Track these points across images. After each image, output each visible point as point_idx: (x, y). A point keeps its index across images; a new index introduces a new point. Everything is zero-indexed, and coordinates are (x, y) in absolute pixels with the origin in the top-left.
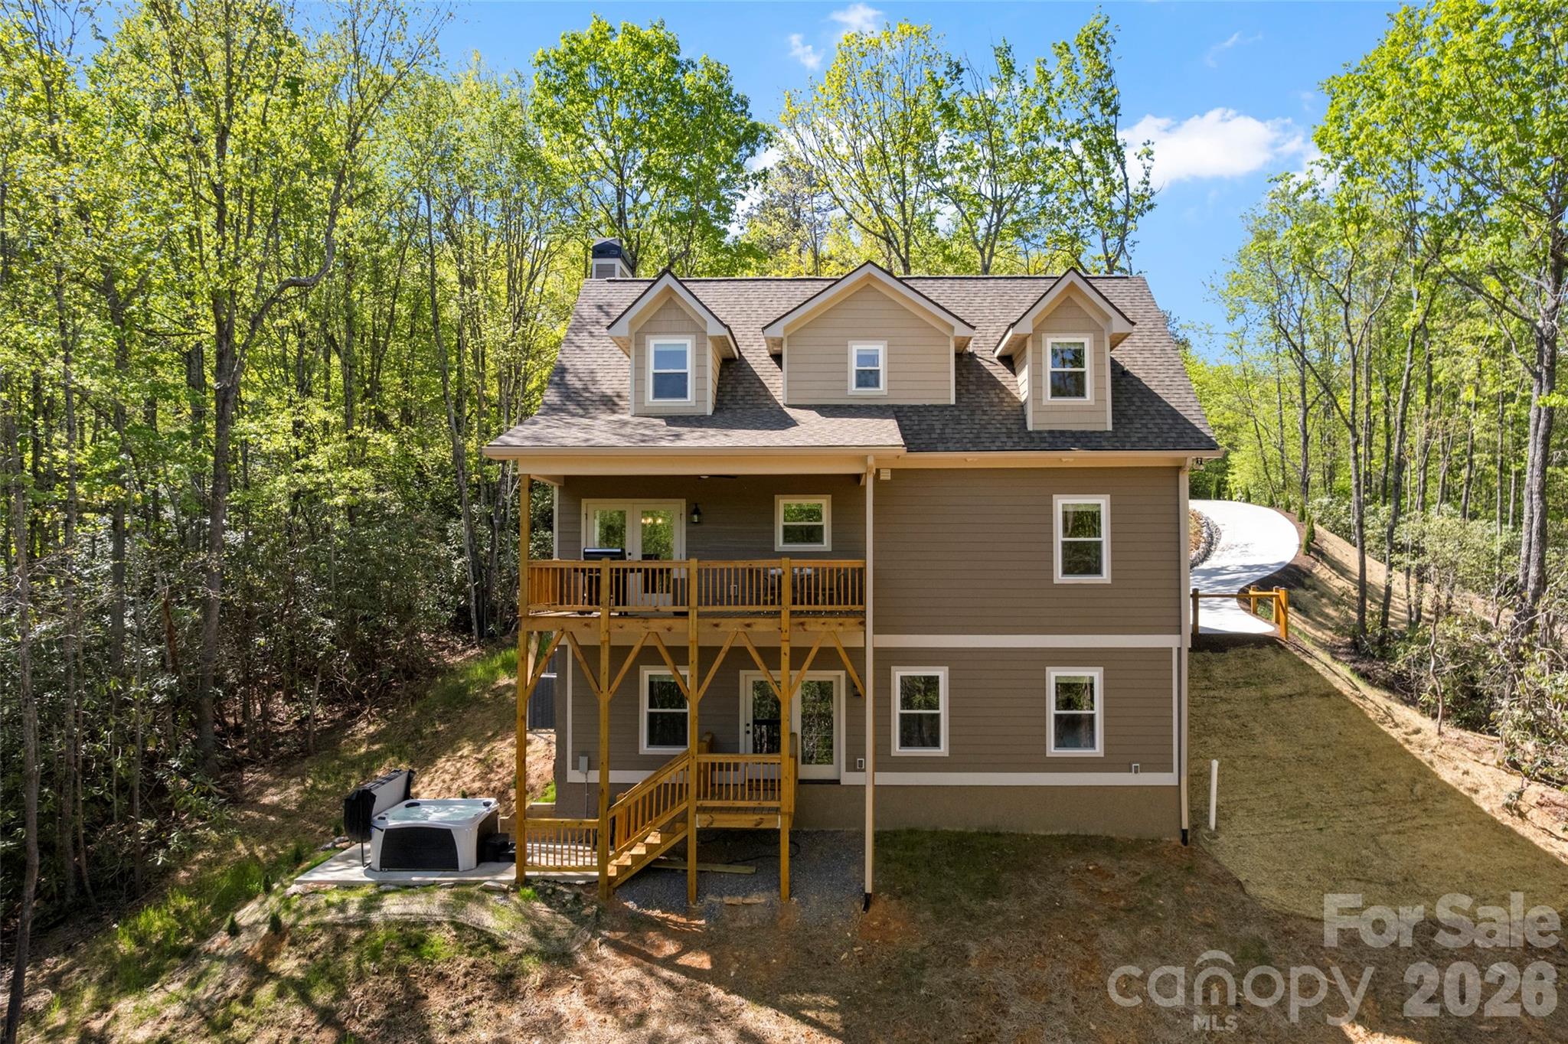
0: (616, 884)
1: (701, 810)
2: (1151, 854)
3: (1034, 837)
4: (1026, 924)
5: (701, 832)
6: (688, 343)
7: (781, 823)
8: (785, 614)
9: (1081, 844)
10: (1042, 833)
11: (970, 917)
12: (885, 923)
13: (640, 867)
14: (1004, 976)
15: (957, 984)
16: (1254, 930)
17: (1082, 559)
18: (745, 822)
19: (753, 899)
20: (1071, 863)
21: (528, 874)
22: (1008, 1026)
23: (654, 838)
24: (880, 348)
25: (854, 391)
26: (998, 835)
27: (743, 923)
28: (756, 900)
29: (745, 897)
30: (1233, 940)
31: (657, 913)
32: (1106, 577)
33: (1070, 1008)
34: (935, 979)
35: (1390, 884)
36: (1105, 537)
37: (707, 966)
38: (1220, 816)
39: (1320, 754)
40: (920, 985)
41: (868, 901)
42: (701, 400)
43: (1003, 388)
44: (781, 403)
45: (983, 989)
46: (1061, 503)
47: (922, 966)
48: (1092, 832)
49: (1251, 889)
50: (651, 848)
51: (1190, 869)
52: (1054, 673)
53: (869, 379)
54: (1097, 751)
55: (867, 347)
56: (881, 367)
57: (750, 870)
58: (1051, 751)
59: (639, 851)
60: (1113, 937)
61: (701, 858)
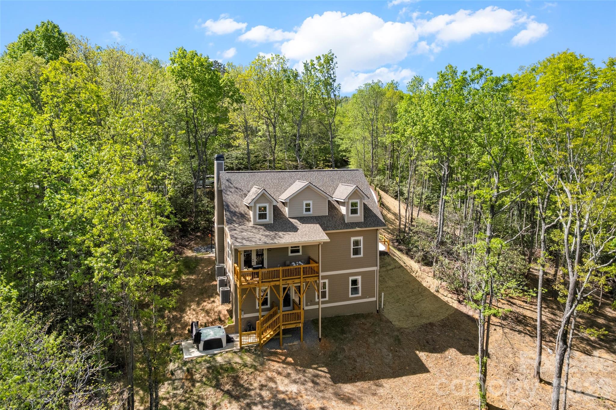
0: (263, 345)
1: (283, 325)
2: (372, 317)
3: (347, 316)
4: (353, 339)
5: (283, 330)
6: (267, 205)
7: (301, 325)
8: (302, 278)
9: (357, 316)
11: (342, 340)
12: (325, 344)
13: (268, 340)
14: (353, 353)
15: (345, 357)
16: (396, 333)
17: (356, 252)
18: (293, 326)
19: (295, 343)
20: (357, 322)
21: (242, 346)
22: (358, 364)
23: (272, 333)
24: (311, 202)
25: (305, 213)
26: (339, 317)
27: (294, 350)
29: (293, 343)
30: (393, 336)
31: (274, 350)
32: (362, 255)
33: (368, 358)
34: (340, 357)
35: (418, 316)
36: (362, 246)
37: (293, 362)
38: (384, 305)
39: (401, 284)
40: (338, 358)
41: (320, 339)
42: (270, 220)
43: (337, 209)
44: (287, 217)
45: (350, 357)
46: (353, 239)
47: (336, 354)
48: (358, 313)
49: (393, 323)
50: (271, 335)
51: (381, 320)
52: (351, 278)
53: (308, 210)
54: (360, 295)
55: (308, 202)
56: (311, 207)
57: (291, 336)
58: (350, 296)
59: (269, 336)
60: (371, 340)
61: (283, 335)
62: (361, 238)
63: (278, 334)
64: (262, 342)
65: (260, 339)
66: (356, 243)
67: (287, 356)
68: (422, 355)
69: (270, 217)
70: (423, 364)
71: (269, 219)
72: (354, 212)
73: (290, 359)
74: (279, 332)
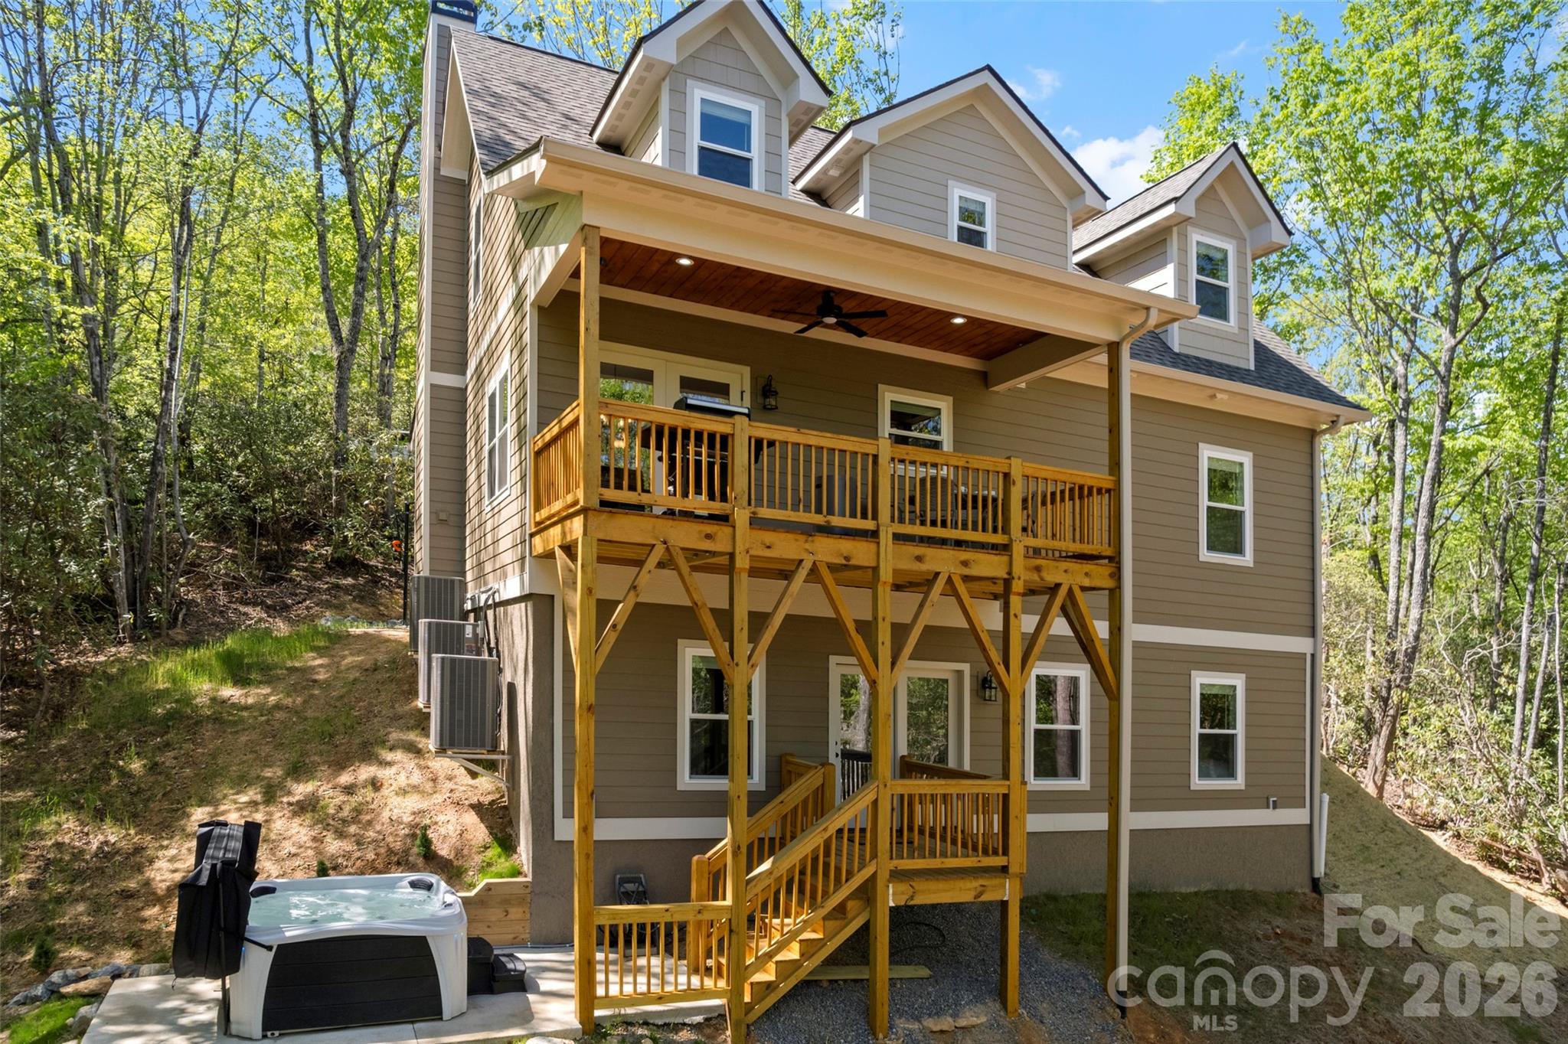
0: (752, 1017)
1: (897, 875)
2: (1305, 909)
5: (895, 911)
7: (1009, 891)
8: (1018, 550)
9: (1236, 902)
10: (1183, 890)
13: (792, 982)
17: (1220, 531)
19: (969, 1018)
20: (1254, 927)
21: (598, 1013)
23: (815, 932)
28: (975, 1021)
29: (955, 1016)
32: (1247, 558)
36: (1247, 508)
46: (1209, 454)
48: (1231, 887)
50: (807, 949)
52: (1199, 681)
54: (1239, 782)
57: (924, 972)
58: (1197, 782)
59: (793, 953)
61: (898, 955)
62: (1244, 460)
63: (858, 948)
64: (747, 998)
65: (738, 973)
66: (1224, 482)
72: (1212, 301)
74: (866, 929)
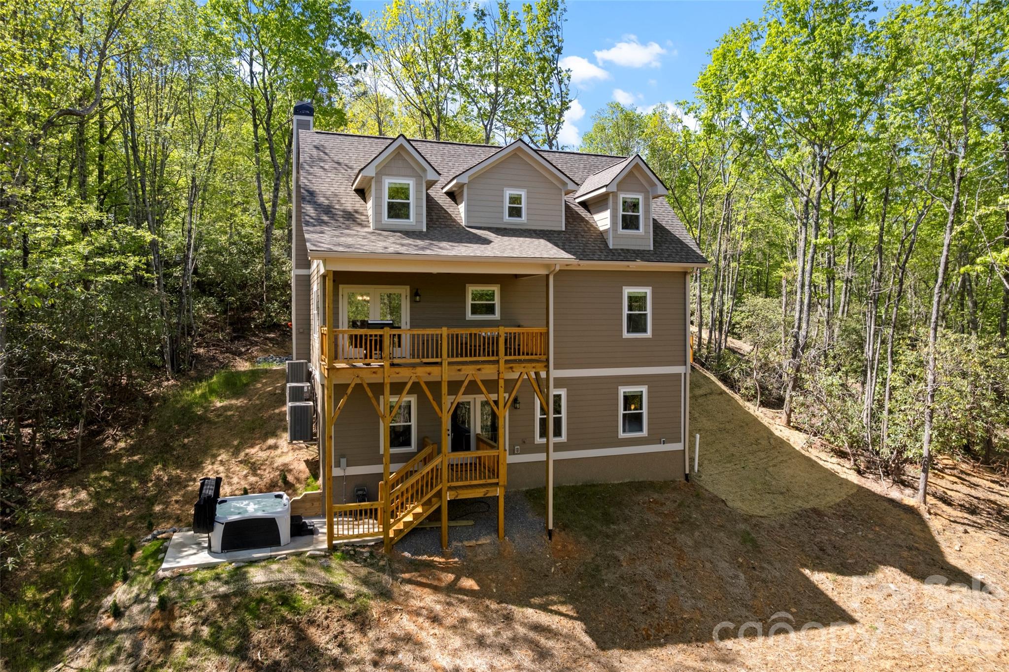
0: (393, 542)
1: (451, 488)
2: (674, 489)
3: (613, 485)
4: (637, 536)
5: (450, 502)
6: (411, 183)
7: (499, 492)
8: (502, 362)
9: (639, 487)
10: (616, 482)
11: (608, 536)
12: (564, 546)
13: (410, 529)
14: (643, 568)
15: (622, 577)
16: (742, 526)
17: (636, 323)
18: (478, 493)
19: (482, 541)
20: (641, 498)
21: (334, 542)
22: (661, 598)
23: (419, 510)
24: (523, 193)
25: (507, 220)
26: (594, 485)
27: (482, 557)
28: (485, 542)
29: (477, 540)
30: (736, 534)
31: (425, 557)
32: (649, 334)
33: (684, 582)
34: (609, 577)
35: (782, 493)
36: (649, 311)
37: (476, 587)
38: (699, 465)
39: (728, 426)
40: (603, 581)
41: (550, 533)
42: (418, 221)
44: (463, 224)
45: (637, 578)
46: (627, 291)
47: (597, 569)
48: (641, 480)
49: (729, 504)
50: (416, 516)
51: (698, 496)
52: (623, 390)
53: (515, 212)
54: (645, 433)
55: (515, 192)
56: (523, 205)
57: (471, 523)
58: (622, 435)
59: (409, 518)
60: (684, 539)
61: (451, 518)
62: (647, 291)
63: (435, 516)
64: (391, 535)
65: (387, 527)
66: (636, 302)
67: (460, 573)
68: (823, 580)
69: (418, 214)
70: (831, 603)
71: (417, 218)
72: (630, 223)
73: (469, 583)
74: (439, 508)
